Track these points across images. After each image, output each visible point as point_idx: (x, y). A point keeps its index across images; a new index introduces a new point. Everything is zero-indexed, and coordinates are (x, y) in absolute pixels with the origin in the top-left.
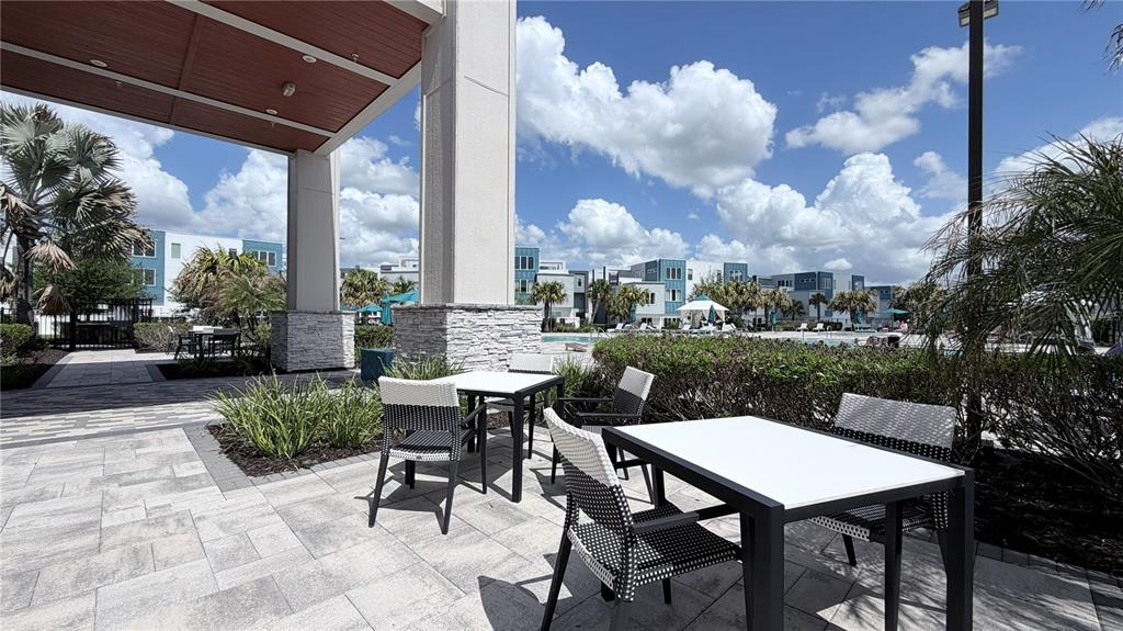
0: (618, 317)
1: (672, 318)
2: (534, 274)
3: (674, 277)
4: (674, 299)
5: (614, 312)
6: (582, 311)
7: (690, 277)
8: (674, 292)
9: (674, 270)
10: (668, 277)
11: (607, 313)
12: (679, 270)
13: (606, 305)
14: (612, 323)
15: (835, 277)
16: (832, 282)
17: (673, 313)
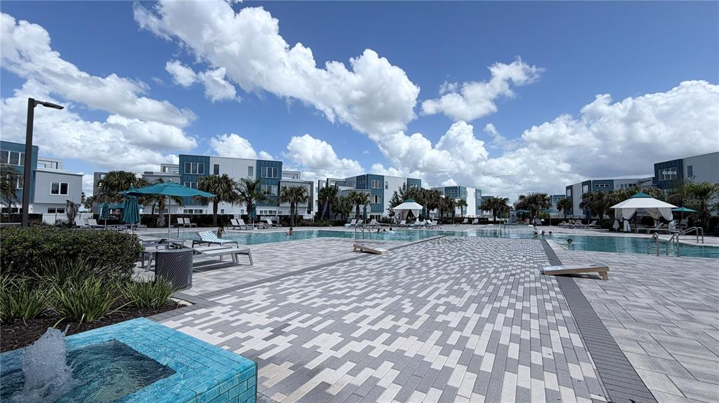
1: (375, 215)
2: (277, 181)
3: (376, 187)
4: (376, 201)
5: (337, 210)
7: (387, 188)
8: (376, 197)
9: (376, 182)
15: (468, 189)
16: (465, 193)
17: (376, 212)
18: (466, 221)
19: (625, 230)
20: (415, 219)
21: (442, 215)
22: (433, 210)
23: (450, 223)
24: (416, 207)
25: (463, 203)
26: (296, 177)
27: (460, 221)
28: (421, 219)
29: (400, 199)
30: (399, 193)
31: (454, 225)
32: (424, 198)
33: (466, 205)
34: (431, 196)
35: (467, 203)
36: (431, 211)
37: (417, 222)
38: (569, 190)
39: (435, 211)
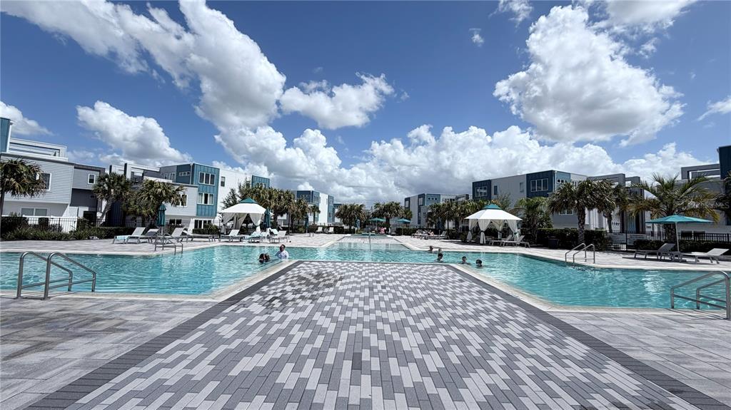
0: (139, 219)
1: (203, 220)
3: (207, 182)
4: (206, 202)
5: (135, 212)
6: (94, 210)
7: (223, 184)
8: (206, 196)
9: (207, 175)
10: (202, 181)
11: (125, 214)
12: (213, 176)
13: (124, 203)
14: (129, 225)
15: (321, 195)
16: (318, 199)
17: (205, 216)
18: (320, 229)
19: (481, 242)
20: (254, 228)
21: (292, 222)
22: (282, 216)
23: (301, 232)
24: (256, 210)
25: (316, 210)
26: (57, 154)
27: (313, 229)
28: (263, 228)
29: (238, 199)
30: (237, 192)
31: (307, 234)
32: (270, 199)
33: (319, 212)
34: (280, 198)
35: (320, 209)
36: (279, 217)
37: (258, 232)
38: (408, 202)
39: (285, 217)
